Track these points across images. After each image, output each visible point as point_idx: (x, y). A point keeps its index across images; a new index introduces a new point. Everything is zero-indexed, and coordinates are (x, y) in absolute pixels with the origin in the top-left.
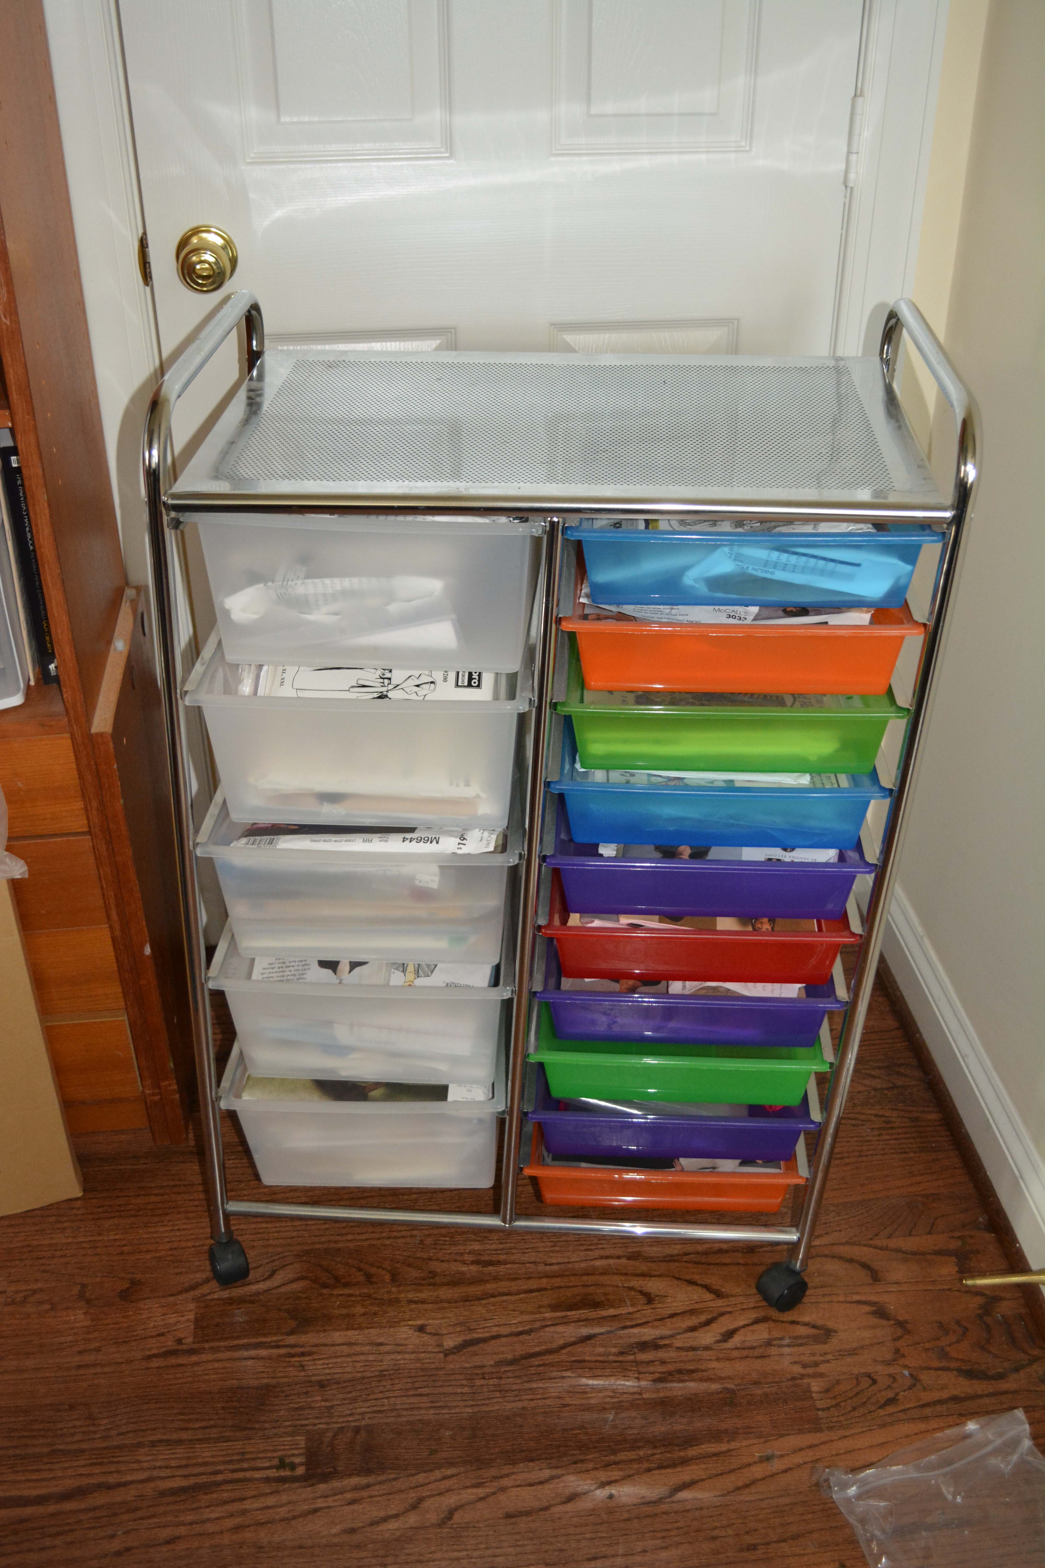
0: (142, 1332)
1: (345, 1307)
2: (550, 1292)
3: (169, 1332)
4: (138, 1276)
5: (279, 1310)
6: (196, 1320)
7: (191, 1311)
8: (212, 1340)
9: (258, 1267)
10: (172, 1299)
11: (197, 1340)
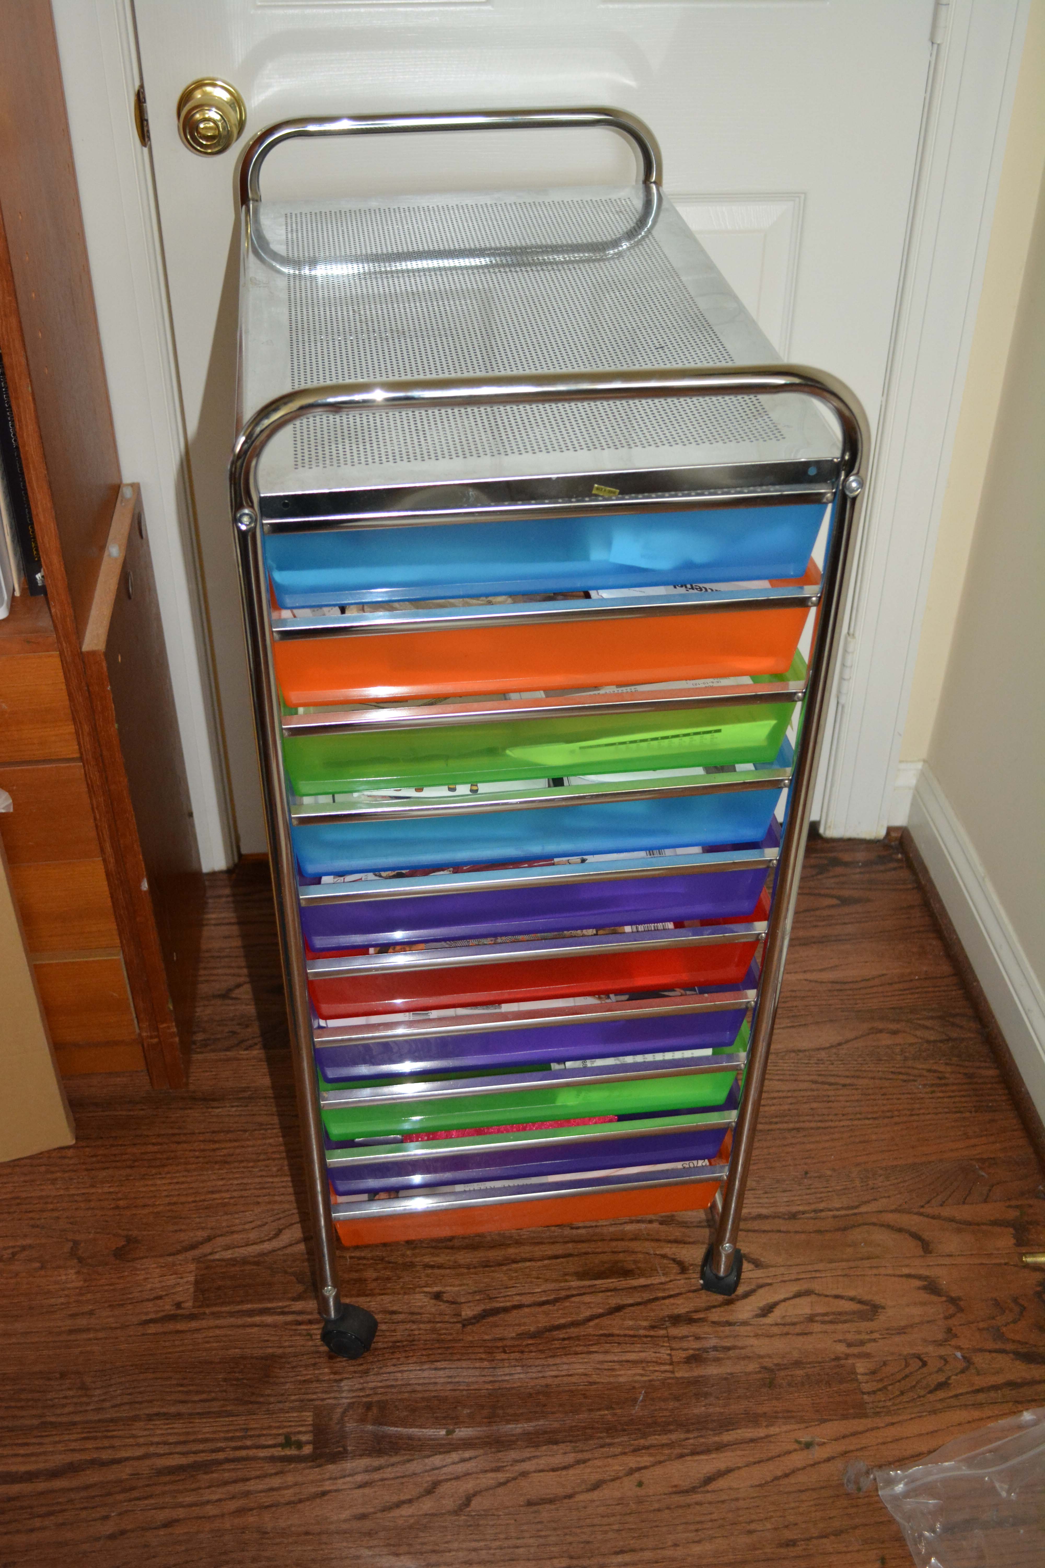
0: (138, 1294)
1: (357, 1271)
2: (577, 1258)
3: (167, 1295)
4: (135, 1233)
5: (286, 1272)
6: (197, 1283)
7: (190, 1272)
8: (215, 1305)
9: (264, 1225)
10: (170, 1258)
11: (197, 1304)
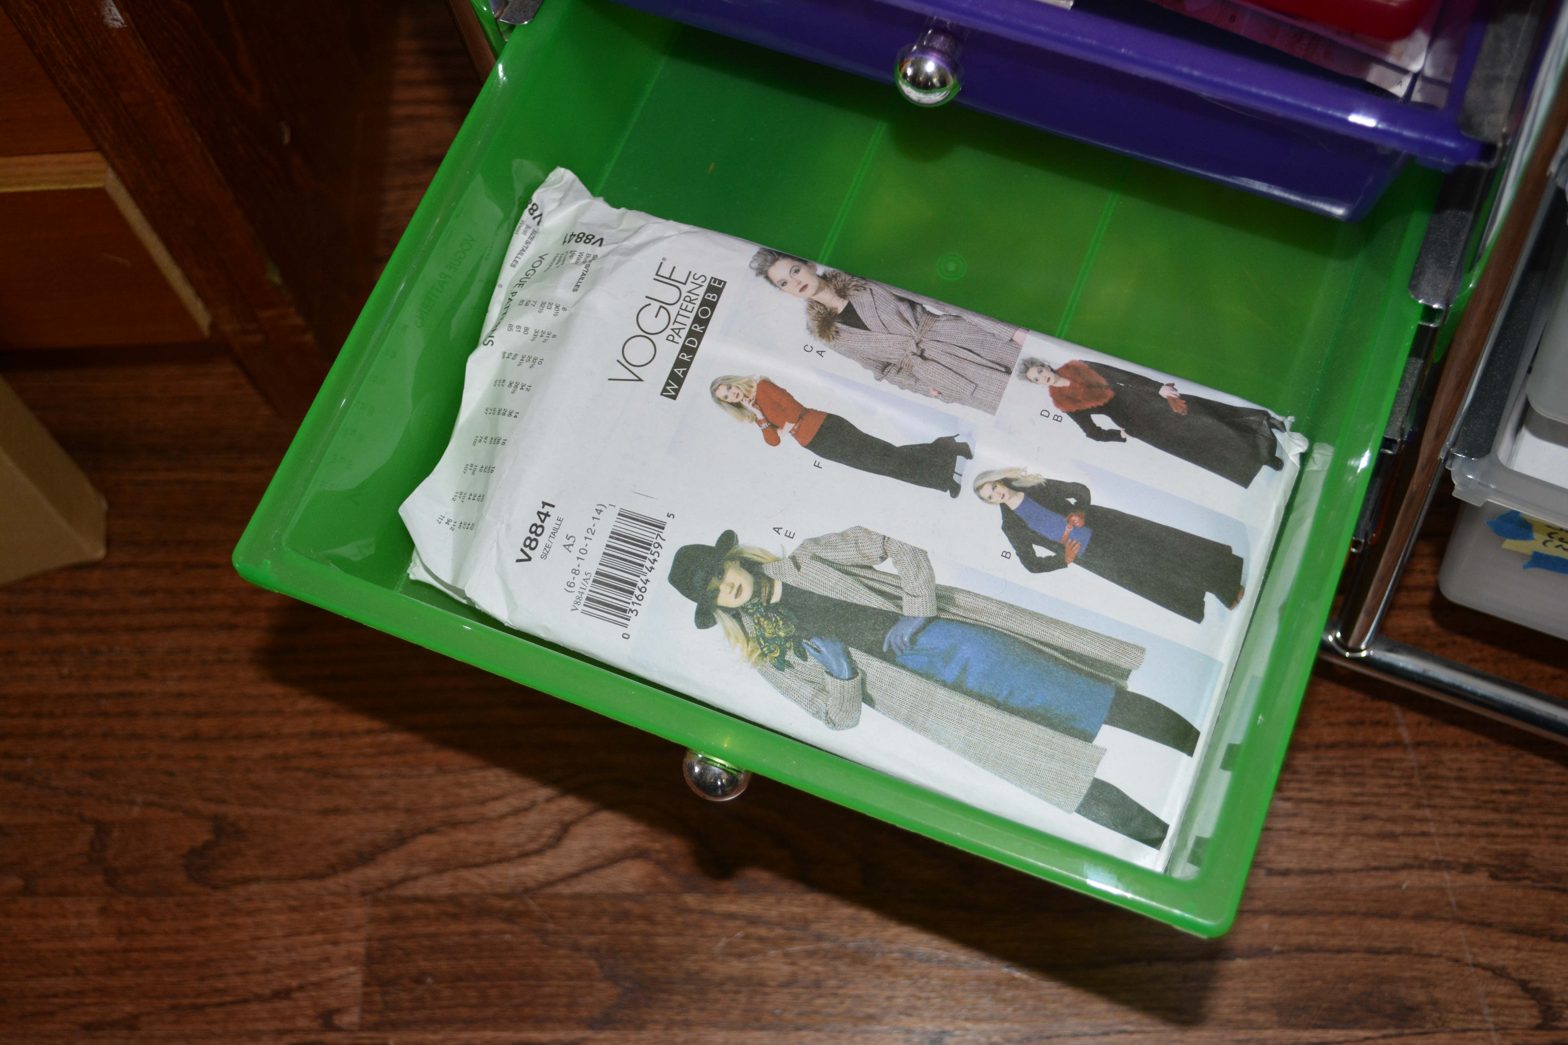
0: (238, 981)
1: (741, 956)
2: (1279, 962)
3: (301, 988)
4: (233, 811)
5: (576, 948)
6: (370, 959)
7: (356, 928)
8: (410, 1025)
9: (526, 810)
10: (310, 886)
11: (370, 1018)
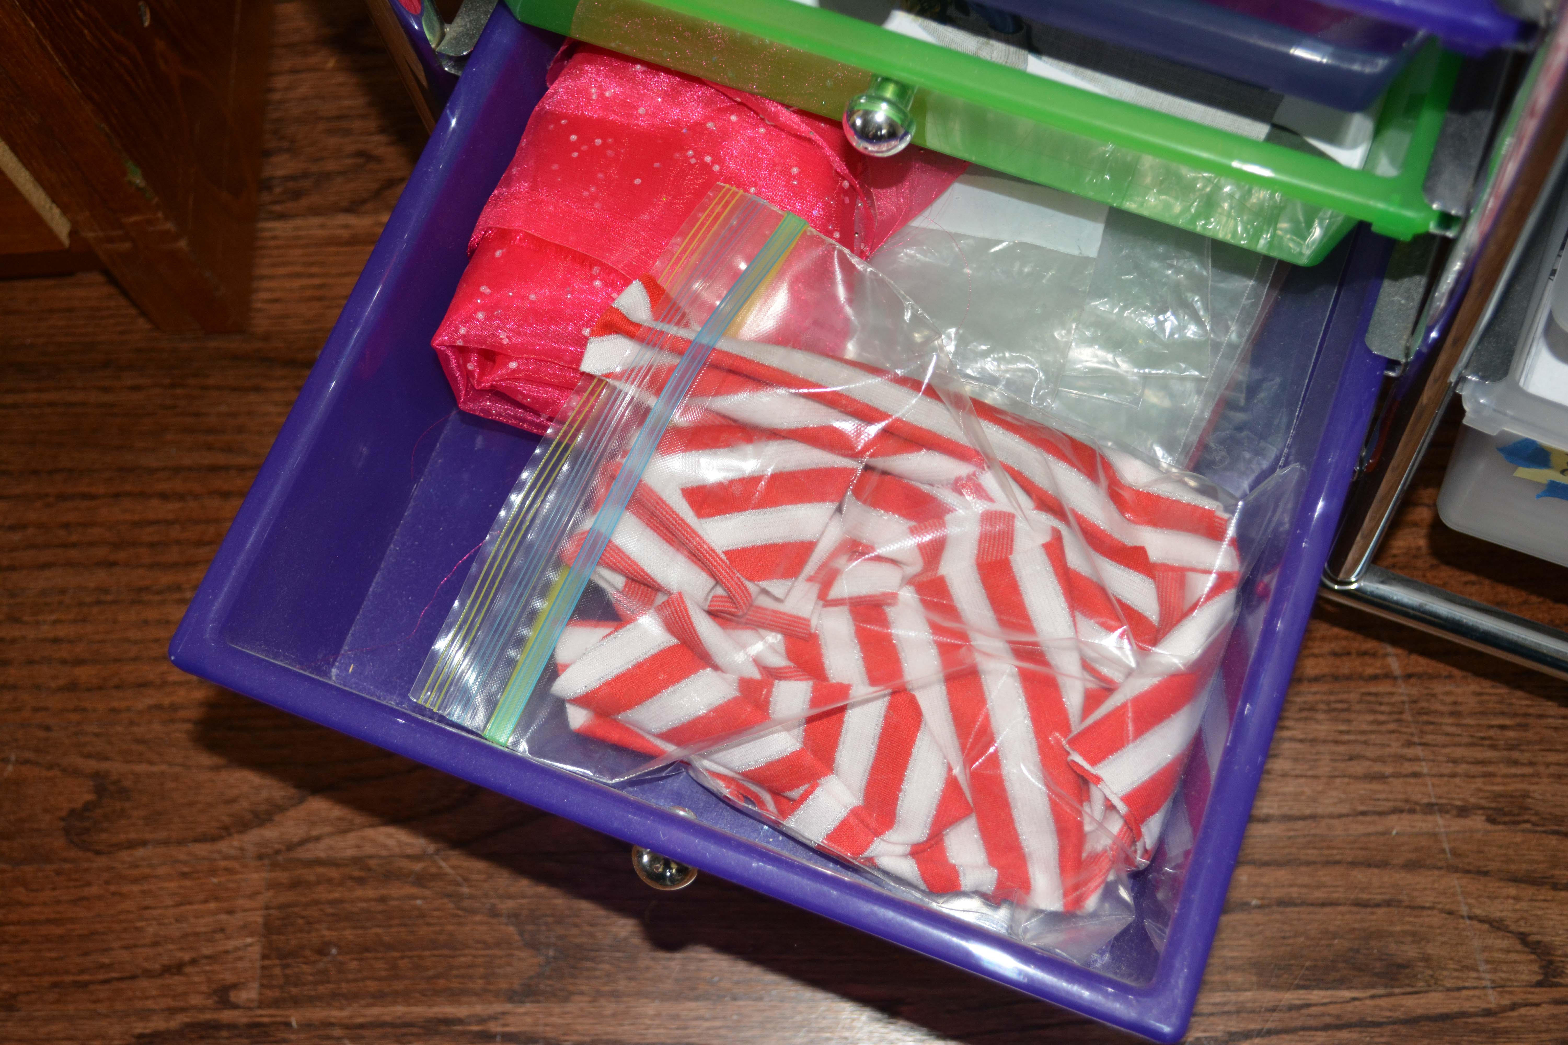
0: (125, 955)
2: (1258, 917)
3: (194, 962)
4: (116, 767)
5: (494, 913)
6: (269, 929)
7: (253, 896)
8: (313, 1000)
10: (201, 849)
11: (270, 994)
